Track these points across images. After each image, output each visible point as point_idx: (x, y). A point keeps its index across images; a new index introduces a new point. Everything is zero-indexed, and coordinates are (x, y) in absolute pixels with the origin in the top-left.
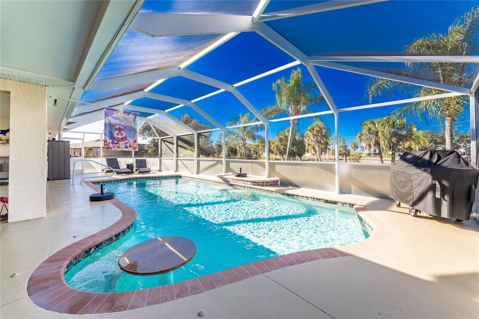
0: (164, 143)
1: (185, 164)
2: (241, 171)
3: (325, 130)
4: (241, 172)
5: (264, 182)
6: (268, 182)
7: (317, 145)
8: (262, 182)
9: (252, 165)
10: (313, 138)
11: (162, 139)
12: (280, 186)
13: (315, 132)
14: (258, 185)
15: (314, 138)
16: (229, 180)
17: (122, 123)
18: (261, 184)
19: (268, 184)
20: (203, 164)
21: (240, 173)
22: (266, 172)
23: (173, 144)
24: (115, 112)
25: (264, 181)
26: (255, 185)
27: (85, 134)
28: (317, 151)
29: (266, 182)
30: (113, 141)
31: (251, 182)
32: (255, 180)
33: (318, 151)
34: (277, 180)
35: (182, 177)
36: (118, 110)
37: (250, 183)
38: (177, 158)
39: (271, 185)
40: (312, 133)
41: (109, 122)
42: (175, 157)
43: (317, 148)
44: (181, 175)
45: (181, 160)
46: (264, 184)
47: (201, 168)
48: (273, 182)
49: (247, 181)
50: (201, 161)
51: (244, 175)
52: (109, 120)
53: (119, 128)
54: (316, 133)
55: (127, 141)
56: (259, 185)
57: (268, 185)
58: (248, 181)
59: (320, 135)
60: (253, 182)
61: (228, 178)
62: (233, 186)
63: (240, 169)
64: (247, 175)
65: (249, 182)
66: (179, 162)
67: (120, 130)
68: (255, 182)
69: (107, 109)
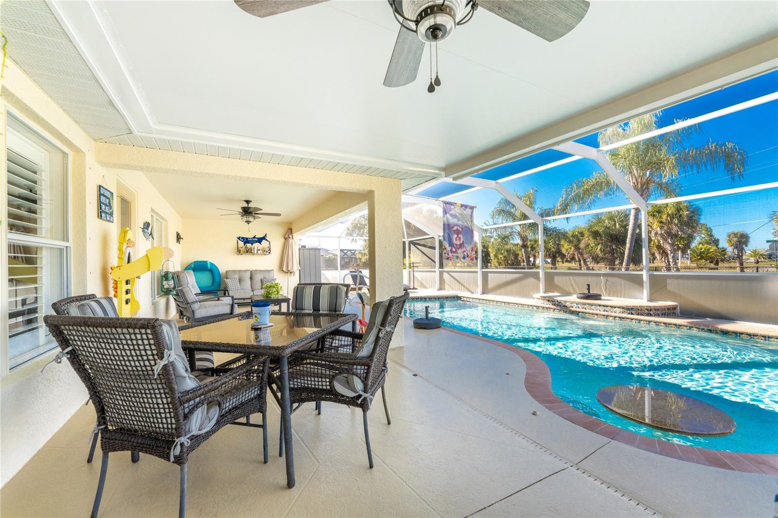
0: (414, 247)
1: (457, 279)
2: (589, 289)
3: (688, 212)
4: (589, 292)
5: (651, 310)
6: (658, 310)
7: (670, 242)
8: (647, 308)
9: (607, 280)
10: (659, 229)
11: (411, 242)
12: (680, 317)
13: (664, 217)
14: (638, 314)
15: (661, 228)
16: (567, 304)
17: (460, 223)
18: (646, 311)
19: (659, 312)
20: (494, 279)
21: (587, 292)
22: (645, 292)
23: (434, 248)
24: (452, 207)
25: (652, 308)
26: (632, 314)
27: (321, 238)
28: (669, 252)
29: (655, 310)
30: (452, 249)
31: (623, 308)
32: (634, 305)
33: (671, 253)
34: (675, 306)
35: (463, 299)
36: (456, 204)
37: (622, 310)
38: (440, 270)
39: (665, 315)
40: (656, 218)
41: (448, 222)
42: (437, 269)
43: (668, 247)
44: (459, 295)
45: (448, 272)
46: (652, 313)
47: (491, 285)
48: (668, 309)
49: (612, 307)
50: (489, 274)
51: (597, 297)
52: (447, 219)
53: (457, 230)
54: (666, 220)
55: (464, 249)
56: (642, 315)
57: (658, 315)
58: (616, 307)
59: (676, 222)
60: (628, 309)
61: (566, 302)
62: (578, 314)
63: (587, 286)
64: (602, 298)
65: (616, 309)
66: (445, 275)
67: (458, 232)
68: (632, 309)
69: (446, 204)
